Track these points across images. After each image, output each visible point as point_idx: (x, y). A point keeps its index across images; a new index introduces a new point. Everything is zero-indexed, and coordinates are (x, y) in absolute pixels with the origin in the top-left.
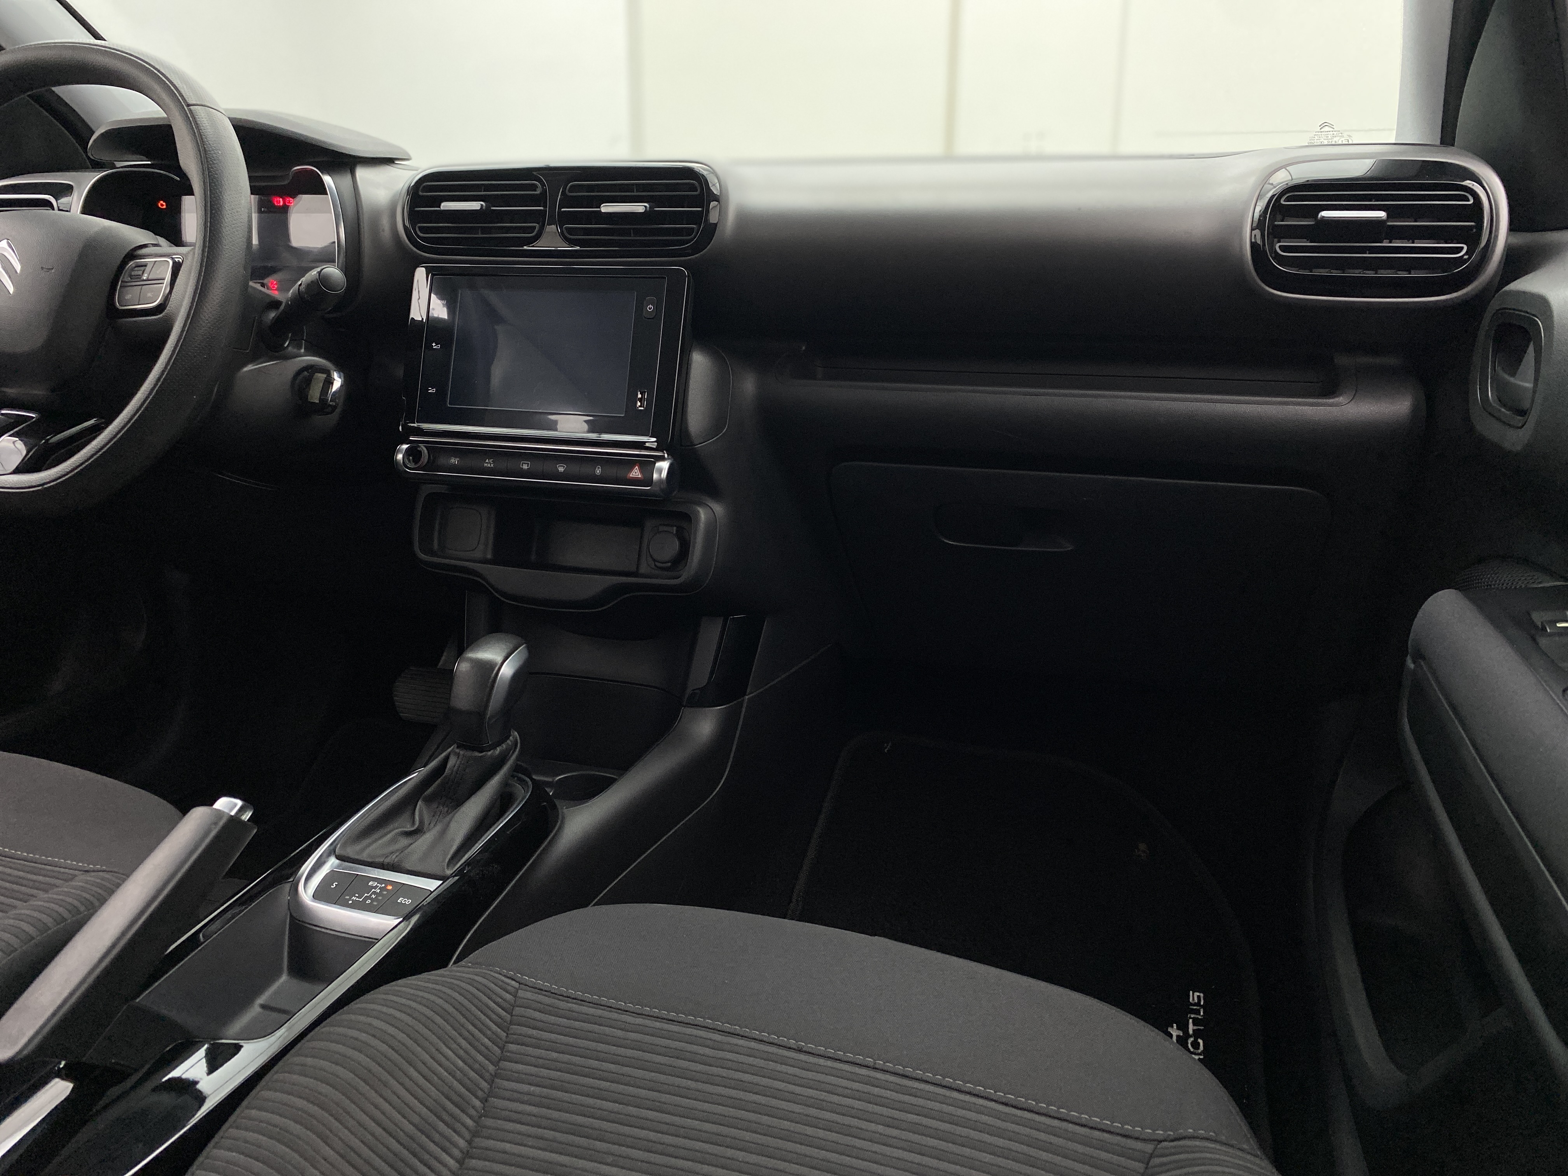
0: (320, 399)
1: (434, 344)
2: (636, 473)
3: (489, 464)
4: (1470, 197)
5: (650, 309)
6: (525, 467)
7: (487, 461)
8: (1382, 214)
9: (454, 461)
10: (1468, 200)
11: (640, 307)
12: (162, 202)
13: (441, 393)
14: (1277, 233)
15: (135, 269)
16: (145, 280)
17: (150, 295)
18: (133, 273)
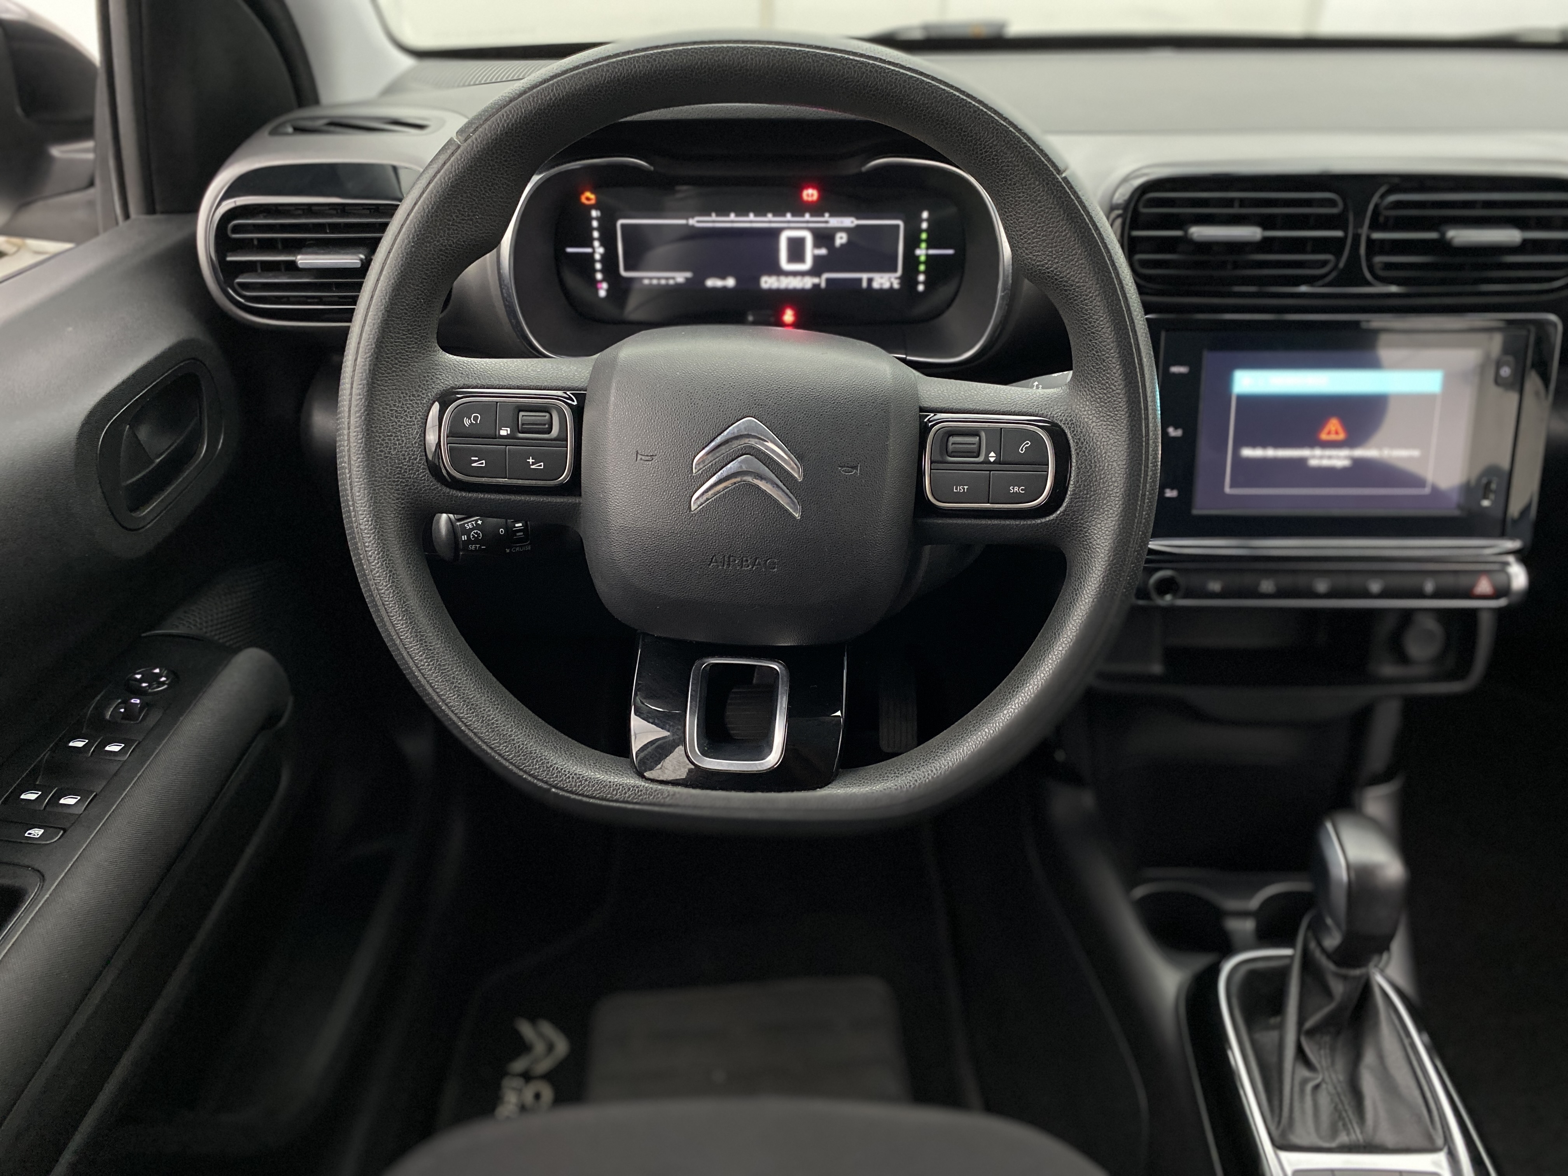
1: (1171, 430)
2: (1484, 586)
3: (1266, 587)
5: (1505, 372)
6: (1321, 588)
7: (1264, 584)
9: (1214, 586)
13: (1185, 493)
15: (952, 439)
16: (994, 462)
17: (1016, 489)
18: (951, 447)
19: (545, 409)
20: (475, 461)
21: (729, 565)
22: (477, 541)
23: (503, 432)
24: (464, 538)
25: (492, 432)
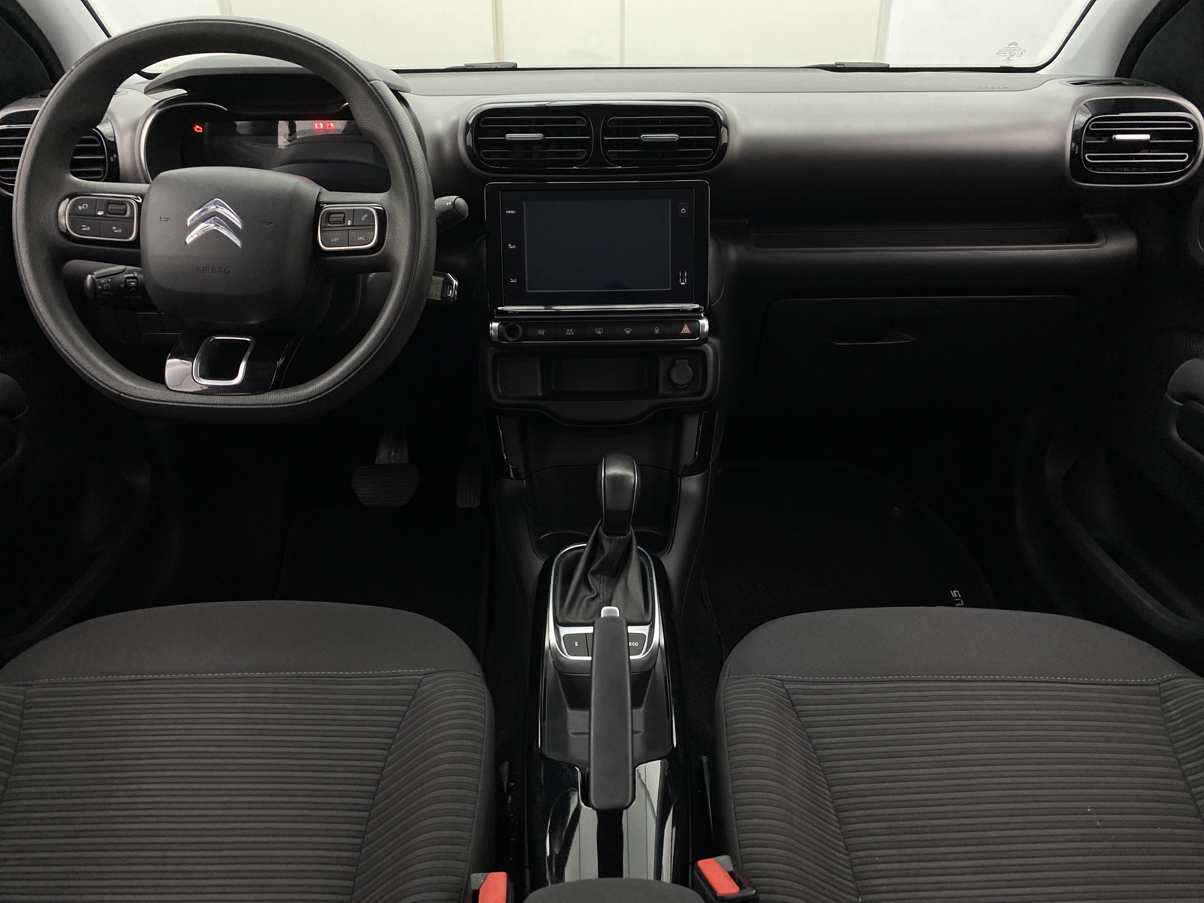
0: (442, 297)
1: (510, 245)
2: (686, 330)
3: (570, 332)
4: (1192, 126)
5: (683, 211)
6: (599, 332)
7: (568, 330)
8: (1147, 137)
9: (542, 332)
10: (1191, 127)
11: (676, 210)
12: (198, 127)
13: (521, 280)
14: (1089, 148)
15: (332, 216)
16: (350, 226)
17: (361, 238)
18: (331, 220)
19: (123, 203)
20: (84, 227)
21: (206, 272)
22: (107, 290)
23: (100, 213)
24: (100, 287)
25: (93, 214)
